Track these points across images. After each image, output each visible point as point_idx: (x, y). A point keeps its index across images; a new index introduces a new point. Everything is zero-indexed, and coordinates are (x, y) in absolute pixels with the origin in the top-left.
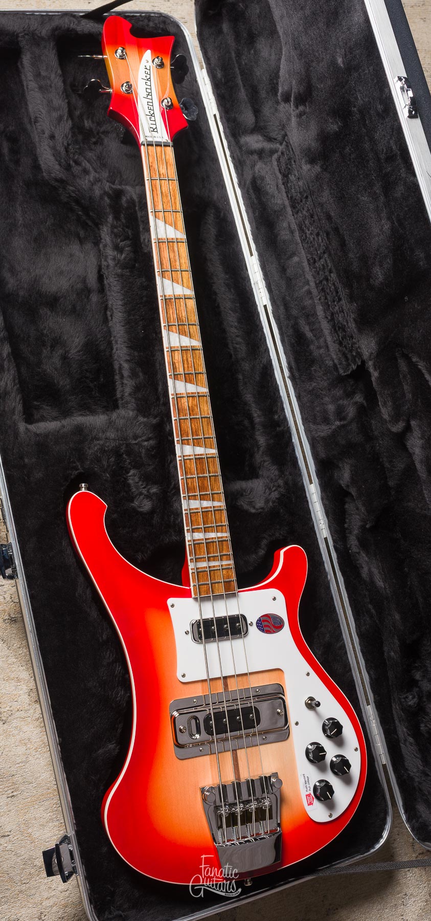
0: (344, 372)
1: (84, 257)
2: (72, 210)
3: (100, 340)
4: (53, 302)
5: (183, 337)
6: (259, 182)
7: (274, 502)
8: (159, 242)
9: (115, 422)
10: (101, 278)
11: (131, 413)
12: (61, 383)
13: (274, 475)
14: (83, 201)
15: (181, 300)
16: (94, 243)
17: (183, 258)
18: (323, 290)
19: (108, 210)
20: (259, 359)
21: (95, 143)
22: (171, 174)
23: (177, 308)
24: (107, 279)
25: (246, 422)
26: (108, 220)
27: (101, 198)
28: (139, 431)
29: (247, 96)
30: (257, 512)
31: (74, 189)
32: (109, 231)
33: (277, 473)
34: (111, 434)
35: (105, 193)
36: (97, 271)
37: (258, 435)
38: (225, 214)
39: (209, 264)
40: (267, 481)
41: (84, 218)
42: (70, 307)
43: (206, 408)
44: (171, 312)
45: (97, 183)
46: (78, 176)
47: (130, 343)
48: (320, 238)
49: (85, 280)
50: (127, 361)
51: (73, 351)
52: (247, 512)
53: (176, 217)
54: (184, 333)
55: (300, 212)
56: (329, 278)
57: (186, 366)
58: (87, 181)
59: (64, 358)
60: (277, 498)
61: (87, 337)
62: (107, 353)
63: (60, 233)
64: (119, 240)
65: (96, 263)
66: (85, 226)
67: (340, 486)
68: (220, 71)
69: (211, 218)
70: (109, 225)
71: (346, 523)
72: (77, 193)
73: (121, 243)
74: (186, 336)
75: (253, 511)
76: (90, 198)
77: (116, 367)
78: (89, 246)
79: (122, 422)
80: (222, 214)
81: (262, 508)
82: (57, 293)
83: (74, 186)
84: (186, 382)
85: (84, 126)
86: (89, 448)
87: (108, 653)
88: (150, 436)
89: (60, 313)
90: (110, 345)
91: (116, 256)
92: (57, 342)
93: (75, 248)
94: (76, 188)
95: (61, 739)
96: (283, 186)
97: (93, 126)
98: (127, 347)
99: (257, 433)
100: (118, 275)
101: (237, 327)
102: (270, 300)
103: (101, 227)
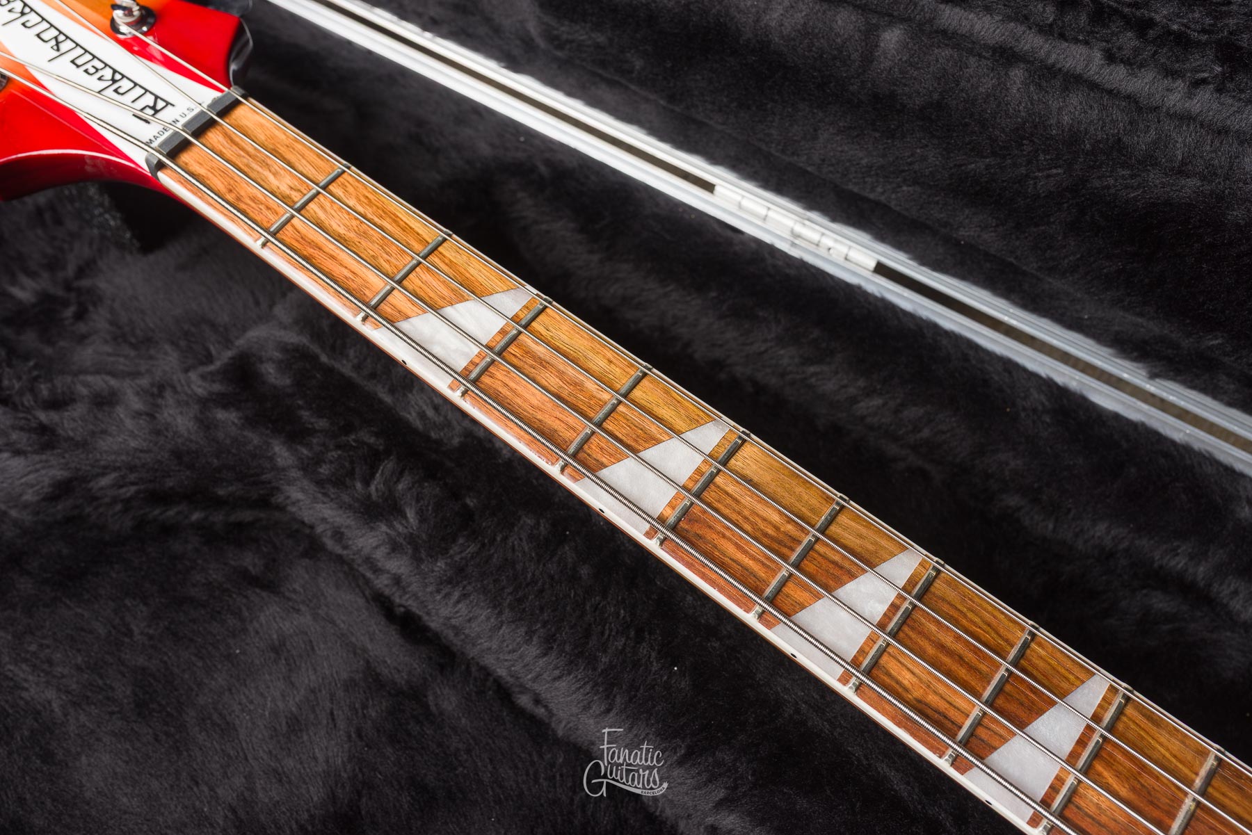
1: (315, 617)
2: (168, 530)
5: (854, 590)
8: (475, 382)
10: (409, 627)
14: (170, 483)
15: (718, 480)
16: (306, 554)
17: (590, 355)
19: (254, 438)
20: (1024, 409)
21: (80, 315)
22: (317, 168)
23: (734, 517)
24: (429, 615)
25: (1160, 602)
26: (280, 462)
27: (208, 428)
31: (114, 475)
32: (312, 488)
35: (206, 403)
38: (548, 163)
41: (218, 518)
42: (405, 799)
43: (1175, 745)
44: (731, 550)
45: (160, 401)
46: (93, 433)
49: (376, 678)
53: (451, 264)
54: (837, 572)
57: (962, 673)
58: (129, 423)
63: (194, 621)
64: (359, 485)
65: (361, 601)
66: (238, 535)
69: (526, 206)
70: (294, 473)
72: (132, 477)
73: (373, 488)
74: (853, 576)
76: (177, 454)
78: (299, 576)
80: (543, 169)
82: (333, 799)
83: (105, 467)
84: (1022, 725)
91: (393, 533)
94: (116, 469)
97: (43, 283)
100: (449, 581)
101: (869, 393)
102: (880, 236)
103: (279, 499)
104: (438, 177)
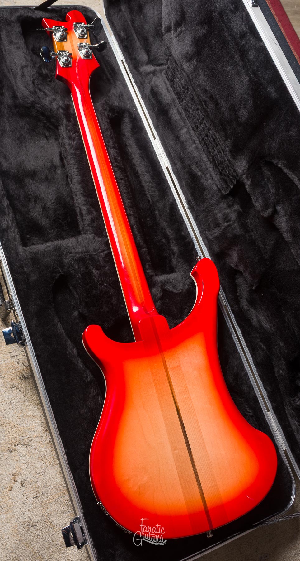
0: (225, 192)
1: (50, 148)
2: (40, 120)
3: (65, 195)
4: (33, 175)
6: (155, 89)
7: (188, 285)
9: (81, 243)
10: (62, 159)
11: (90, 236)
12: (43, 223)
13: (187, 270)
14: (46, 113)
16: (55, 138)
18: (205, 143)
19: (63, 116)
20: (168, 199)
21: (50, 81)
24: (65, 158)
25: (164, 240)
26: (63, 122)
27: (57, 110)
28: (97, 247)
29: (141, 44)
30: (179, 292)
32: (65, 129)
33: (188, 268)
34: (79, 249)
35: (60, 106)
36: (59, 155)
37: (173, 246)
38: (135, 116)
39: (128, 148)
40: (183, 273)
41: (48, 124)
42: (44, 177)
45: (54, 101)
46: (42, 98)
47: (85, 193)
48: (199, 111)
49: (52, 161)
50: (84, 205)
51: (49, 204)
52: (172, 292)
55: (184, 100)
56: (208, 134)
58: (47, 101)
59: (44, 208)
60: (190, 283)
61: (57, 194)
62: (71, 203)
63: (34, 134)
64: (71, 133)
65: (58, 151)
66: (49, 129)
67: (231, 267)
68: (123, 33)
69: (127, 120)
70: (64, 125)
71: (238, 292)
72: (42, 108)
73: (73, 135)
75: (176, 292)
76: (51, 110)
77: (78, 210)
78: (52, 141)
79: (85, 241)
80: (133, 116)
81: (182, 290)
82: (35, 169)
83: (40, 104)
85: (42, 72)
86: (66, 259)
87: (92, 389)
88: (104, 249)
89: (39, 181)
90: (72, 197)
91: (71, 143)
92: (37, 199)
93: (44, 142)
94: (41, 105)
95: (66, 450)
96: (171, 88)
97: (48, 72)
98: (83, 196)
99: (172, 245)
100: (73, 154)
101: (150, 182)
102: (170, 163)
103: (59, 127)
104: (118, 104)
